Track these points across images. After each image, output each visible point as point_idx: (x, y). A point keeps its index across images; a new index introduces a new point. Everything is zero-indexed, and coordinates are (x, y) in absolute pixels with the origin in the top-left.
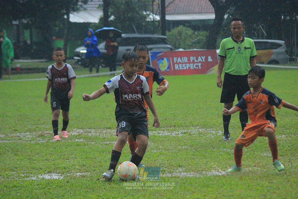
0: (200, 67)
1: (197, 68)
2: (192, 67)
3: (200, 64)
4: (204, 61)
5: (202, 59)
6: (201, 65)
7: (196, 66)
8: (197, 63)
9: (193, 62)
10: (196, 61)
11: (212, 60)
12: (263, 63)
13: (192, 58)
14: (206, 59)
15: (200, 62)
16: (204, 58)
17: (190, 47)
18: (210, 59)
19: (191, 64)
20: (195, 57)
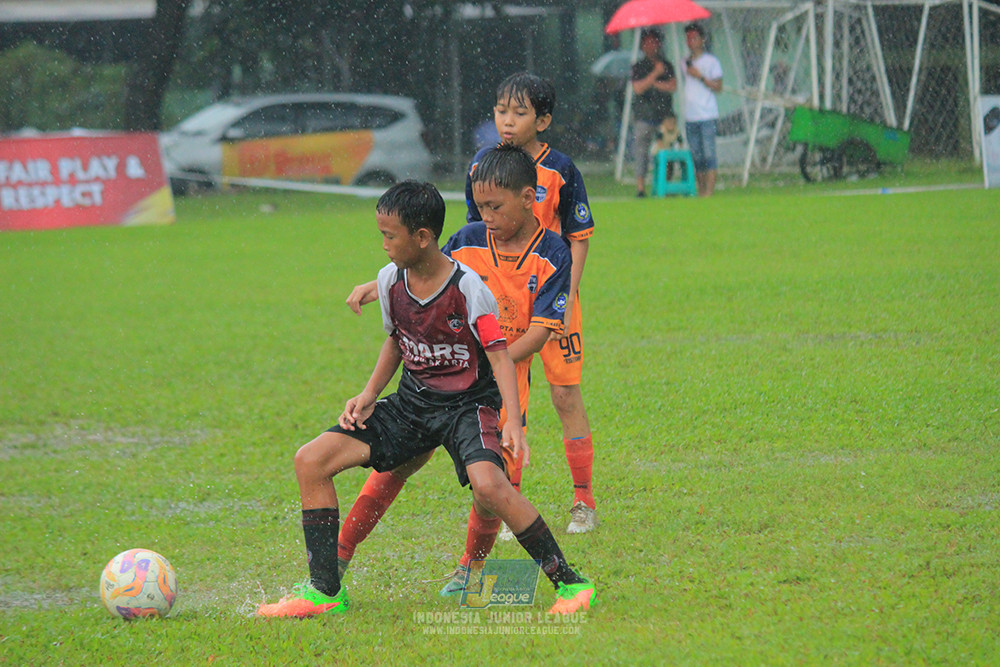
0: (98, 199)
1: (86, 202)
2: (68, 197)
3: (96, 189)
4: (112, 173)
5: (105, 168)
6: (103, 193)
7: (84, 195)
8: (87, 182)
9: (73, 180)
10: (81, 175)
11: (146, 171)
12: (337, 182)
13: (66, 166)
14: (121, 168)
15: (97, 179)
16: (111, 163)
17: (65, 121)
18: (135, 169)
19: (65, 190)
20: (78, 163)
